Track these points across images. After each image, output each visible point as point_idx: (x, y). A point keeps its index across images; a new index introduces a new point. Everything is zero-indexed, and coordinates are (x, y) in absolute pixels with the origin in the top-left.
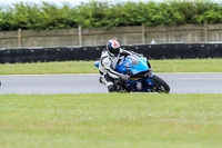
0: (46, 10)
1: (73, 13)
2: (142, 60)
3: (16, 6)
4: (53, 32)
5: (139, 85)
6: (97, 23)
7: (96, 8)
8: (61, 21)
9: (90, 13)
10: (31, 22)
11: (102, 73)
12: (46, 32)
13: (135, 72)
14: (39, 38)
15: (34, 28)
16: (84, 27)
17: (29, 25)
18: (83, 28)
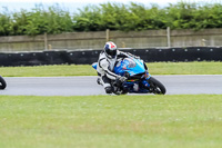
0: (134, 11)
1: (162, 14)
2: (139, 63)
3: (104, 6)
4: (141, 33)
5: (136, 87)
6: (186, 25)
7: (185, 10)
8: (149, 22)
9: (178, 15)
10: (120, 23)
11: (99, 75)
12: (135, 33)
13: (132, 74)
14: (127, 39)
15: (122, 29)
16: (173, 29)
17: (117, 25)
18: (171, 30)
